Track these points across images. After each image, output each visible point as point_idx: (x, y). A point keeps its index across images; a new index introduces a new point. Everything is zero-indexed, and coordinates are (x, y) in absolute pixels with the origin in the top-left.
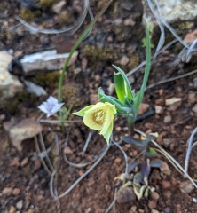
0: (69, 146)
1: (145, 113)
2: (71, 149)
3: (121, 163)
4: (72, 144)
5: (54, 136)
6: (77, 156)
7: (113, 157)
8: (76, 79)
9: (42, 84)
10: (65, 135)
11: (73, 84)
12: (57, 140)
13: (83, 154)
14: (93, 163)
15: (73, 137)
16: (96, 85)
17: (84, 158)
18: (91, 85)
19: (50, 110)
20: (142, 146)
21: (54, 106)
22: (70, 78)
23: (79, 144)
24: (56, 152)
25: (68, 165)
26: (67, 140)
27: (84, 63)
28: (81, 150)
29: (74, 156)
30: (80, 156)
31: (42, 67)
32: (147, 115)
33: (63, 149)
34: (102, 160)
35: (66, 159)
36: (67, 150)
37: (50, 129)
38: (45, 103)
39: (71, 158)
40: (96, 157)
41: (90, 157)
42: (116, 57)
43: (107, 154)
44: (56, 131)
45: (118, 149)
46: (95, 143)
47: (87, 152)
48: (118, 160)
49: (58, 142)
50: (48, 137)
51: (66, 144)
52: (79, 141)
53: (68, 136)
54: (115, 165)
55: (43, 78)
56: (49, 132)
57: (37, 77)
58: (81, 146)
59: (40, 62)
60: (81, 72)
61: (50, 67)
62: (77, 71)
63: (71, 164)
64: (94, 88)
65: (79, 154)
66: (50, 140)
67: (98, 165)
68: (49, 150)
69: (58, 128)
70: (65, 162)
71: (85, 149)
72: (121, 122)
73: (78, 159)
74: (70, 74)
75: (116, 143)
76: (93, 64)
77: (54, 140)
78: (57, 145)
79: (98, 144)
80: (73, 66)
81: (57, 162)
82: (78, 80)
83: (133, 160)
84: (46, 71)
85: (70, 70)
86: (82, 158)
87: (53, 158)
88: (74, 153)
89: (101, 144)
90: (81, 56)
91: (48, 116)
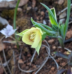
0: (22, 58)
2: (23, 60)
3: (55, 70)
4: (24, 57)
5: (12, 51)
6: (27, 65)
7: (50, 67)
8: (28, 14)
9: (6, 17)
10: (20, 51)
11: (26, 17)
12: (14, 55)
13: (30, 64)
14: (37, 70)
15: (24, 52)
16: (41, 18)
17: (31, 67)
18: (38, 18)
19: (7, 34)
20: (68, 58)
21: (10, 30)
22: (24, 13)
23: (28, 57)
24: (13, 62)
25: (21, 71)
26: (20, 55)
27: (34, 3)
28: (29, 61)
29: (24, 65)
30: (29, 66)
31: (6, 6)
33: (17, 61)
34: (43, 68)
35: (19, 67)
36: (20, 61)
37: (10, 47)
38: (5, 29)
39: (22, 67)
40: (39, 66)
41: (35, 66)
43: (46, 65)
44: (14, 49)
45: (53, 61)
46: (39, 57)
47: (33, 63)
48: (53, 68)
49: (14, 56)
50: (8, 53)
51: (20, 57)
52: (29, 55)
53: (21, 52)
54: (50, 71)
55: (7, 13)
56: (9, 49)
57: (3, 12)
58: (29, 58)
60: (31, 9)
61: (11, 6)
63: (22, 70)
64: (40, 20)
65: (28, 64)
66: (10, 55)
67: (40, 72)
68: (9, 61)
69: (15, 47)
70: (19, 69)
71: (32, 61)
73: (27, 67)
74: (24, 11)
75: (52, 57)
77: (12, 54)
78: (14, 58)
79: (41, 58)
80: (27, 5)
81: (14, 69)
82: (29, 15)
83: (61, 68)
84: (9, 9)
85: (24, 8)
86: (30, 67)
87: (11, 67)
88: (25, 63)
89: (43, 57)
91: (6, 37)
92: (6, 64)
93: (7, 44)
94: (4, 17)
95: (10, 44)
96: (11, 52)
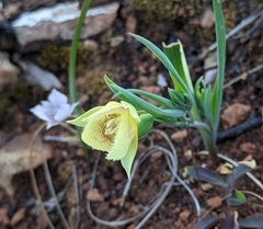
0: (97, 186)
1: (241, 122)
2: (101, 191)
3: (190, 219)
4: (103, 182)
5: (71, 166)
6: (111, 206)
7: (177, 210)
8: (114, 56)
9: (54, 67)
10: (92, 165)
11: (109, 67)
12: (75, 176)
13: (121, 201)
14: (141, 220)
15: (104, 169)
16: (153, 69)
17: (125, 210)
18: (142, 69)
19: (52, 116)
20: (225, 185)
22: (104, 55)
23: (117, 182)
24: (74, 198)
25: (94, 224)
26: (94, 175)
27: (131, 24)
28: (119, 194)
29: (105, 206)
30: (117, 206)
31: (53, 35)
32: (244, 126)
33: (85, 192)
34: (157, 214)
35: (90, 212)
36: (93, 195)
37: (65, 154)
38: (44, 103)
39: (99, 210)
40: (146, 209)
41: (135, 209)
42: (192, 13)
43: (165, 203)
44: (76, 158)
45: (187, 192)
46: (146, 182)
47: (130, 198)
48: (185, 214)
49: (77, 180)
50: (60, 170)
51: (92, 182)
53: (95, 167)
54: (178, 223)
55: (55, 55)
56: (63, 160)
57: (44, 54)
58: (119, 186)
59: (48, 24)
60: (124, 42)
61: (67, 34)
62: (116, 41)
63: (98, 220)
64: (148, 74)
65: (115, 202)
66: (63, 175)
67: (148, 225)
68: (61, 194)
69: (80, 152)
70: (89, 218)
71: (125, 193)
72: (196, 142)
73: (113, 212)
74: (104, 48)
75: (182, 182)
76: (148, 26)
77: (71, 175)
78: (75, 184)
79: (152, 183)
80: (110, 32)
81: (75, 217)
82: (118, 59)
83: (208, 212)
84: (62, 43)
85: (103, 39)
86: (122, 211)
87: (69, 210)
88: (106, 200)
89: (157, 183)
90: (124, 12)
92: (53, 202)
93: (56, 146)
94: (46, 69)
95: (65, 146)
96: (68, 168)
